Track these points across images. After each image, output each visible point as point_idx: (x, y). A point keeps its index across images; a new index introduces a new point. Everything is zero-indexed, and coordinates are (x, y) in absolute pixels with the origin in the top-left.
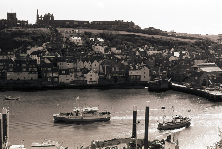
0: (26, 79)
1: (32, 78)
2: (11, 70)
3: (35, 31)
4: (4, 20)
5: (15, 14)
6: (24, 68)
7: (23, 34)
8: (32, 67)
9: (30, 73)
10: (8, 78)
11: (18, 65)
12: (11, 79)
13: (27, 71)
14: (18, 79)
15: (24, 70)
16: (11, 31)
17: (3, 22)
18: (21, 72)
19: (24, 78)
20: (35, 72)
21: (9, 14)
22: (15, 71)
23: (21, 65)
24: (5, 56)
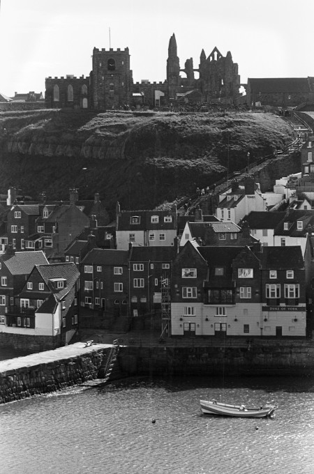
0: (254, 331)
1: (279, 330)
2: (189, 291)
3: (230, 124)
4: (71, 80)
5: (124, 55)
6: (246, 282)
7: (182, 141)
8: (282, 280)
9: (273, 305)
10: (176, 329)
11: (219, 271)
12: (189, 334)
13: (259, 296)
14: (220, 335)
15: (245, 292)
16: (122, 127)
17: (70, 89)
18: (233, 300)
19: (246, 327)
20: (291, 304)
21: (98, 55)
22: (204, 299)
23: (231, 273)
24: (139, 235)
